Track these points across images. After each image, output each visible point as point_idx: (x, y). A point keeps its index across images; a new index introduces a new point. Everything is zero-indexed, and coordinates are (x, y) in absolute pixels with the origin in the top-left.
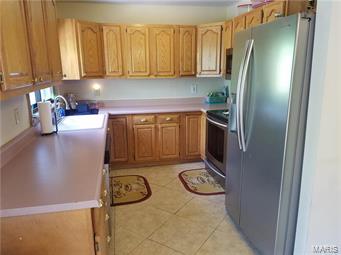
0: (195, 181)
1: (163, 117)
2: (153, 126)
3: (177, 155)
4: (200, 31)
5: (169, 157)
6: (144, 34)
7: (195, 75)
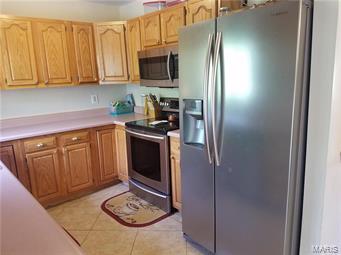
0: (127, 210)
1: (67, 136)
2: (55, 151)
3: (91, 183)
4: (98, 31)
5: (81, 187)
6: (25, 29)
7: (97, 82)
